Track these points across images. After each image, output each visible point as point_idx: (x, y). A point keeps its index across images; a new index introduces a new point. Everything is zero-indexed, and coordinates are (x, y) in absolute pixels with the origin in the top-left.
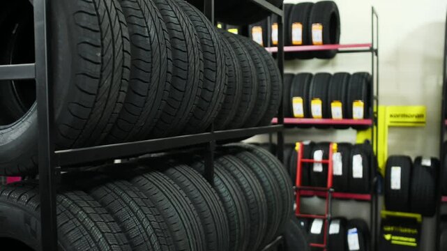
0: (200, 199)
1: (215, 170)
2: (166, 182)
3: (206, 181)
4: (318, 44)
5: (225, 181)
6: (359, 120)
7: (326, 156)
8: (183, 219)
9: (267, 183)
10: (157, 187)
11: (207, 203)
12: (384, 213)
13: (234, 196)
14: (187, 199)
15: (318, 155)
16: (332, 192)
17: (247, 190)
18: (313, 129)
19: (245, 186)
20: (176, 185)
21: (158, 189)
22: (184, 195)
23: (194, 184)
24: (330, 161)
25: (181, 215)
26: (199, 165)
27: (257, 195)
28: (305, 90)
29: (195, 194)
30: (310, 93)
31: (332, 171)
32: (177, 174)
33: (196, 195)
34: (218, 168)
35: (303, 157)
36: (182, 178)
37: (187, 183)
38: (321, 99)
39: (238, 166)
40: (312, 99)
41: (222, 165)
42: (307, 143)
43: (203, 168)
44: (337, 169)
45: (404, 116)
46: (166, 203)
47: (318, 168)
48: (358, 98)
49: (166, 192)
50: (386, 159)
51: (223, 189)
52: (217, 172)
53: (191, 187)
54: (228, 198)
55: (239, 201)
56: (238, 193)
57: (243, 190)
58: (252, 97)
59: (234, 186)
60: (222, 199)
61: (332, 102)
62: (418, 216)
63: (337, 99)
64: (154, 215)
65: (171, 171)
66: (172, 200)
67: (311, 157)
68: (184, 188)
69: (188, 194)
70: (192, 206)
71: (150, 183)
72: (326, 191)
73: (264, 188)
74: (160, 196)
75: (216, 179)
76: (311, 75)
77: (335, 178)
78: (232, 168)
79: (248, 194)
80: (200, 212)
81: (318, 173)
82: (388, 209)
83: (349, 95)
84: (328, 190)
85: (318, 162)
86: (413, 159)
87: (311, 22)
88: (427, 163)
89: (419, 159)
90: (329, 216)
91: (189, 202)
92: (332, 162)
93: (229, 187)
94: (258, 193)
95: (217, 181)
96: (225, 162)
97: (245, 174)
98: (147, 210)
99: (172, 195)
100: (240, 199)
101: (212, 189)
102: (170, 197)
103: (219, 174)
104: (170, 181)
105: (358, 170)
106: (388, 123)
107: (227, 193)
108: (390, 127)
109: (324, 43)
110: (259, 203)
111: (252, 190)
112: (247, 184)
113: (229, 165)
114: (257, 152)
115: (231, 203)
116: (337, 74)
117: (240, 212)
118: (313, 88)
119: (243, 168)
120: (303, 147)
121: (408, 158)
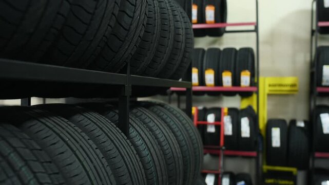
0: (114, 152)
1: (130, 121)
2: (70, 130)
3: (120, 131)
4: (210, 23)
5: (142, 133)
6: (246, 87)
7: (218, 119)
8: (93, 178)
9: (181, 138)
10: (58, 134)
11: (123, 157)
12: (266, 168)
13: (152, 150)
14: (98, 151)
15: (211, 118)
16: (223, 150)
17: (164, 144)
18: (206, 96)
19: (162, 140)
20: (83, 134)
21: (58, 138)
22: (94, 146)
23: (107, 134)
24: (221, 123)
25: (90, 173)
26: (112, 114)
27: (174, 150)
28: (200, 62)
29: (108, 145)
30: (204, 64)
31: (224, 132)
32: (85, 122)
33: (109, 148)
34: (133, 119)
35: (198, 120)
36: (92, 126)
37: (97, 132)
38: (214, 70)
39: (153, 119)
40: (206, 69)
41: (137, 116)
42: (200, 108)
43: (117, 117)
44: (228, 129)
45: (280, 85)
46: (69, 157)
47: (211, 129)
48: (245, 69)
49: (69, 142)
50: (266, 121)
51: (139, 142)
52: (132, 123)
53: (103, 138)
54: (145, 152)
55: (157, 157)
56: (155, 147)
57: (160, 143)
58: (170, 43)
59: (151, 139)
60: (139, 153)
61: (223, 71)
62: (294, 170)
63: (228, 69)
64: (50, 175)
65: (79, 118)
66: (77, 152)
67: (205, 119)
68: (95, 139)
69: (99, 146)
70: (104, 160)
71: (48, 129)
72: (219, 149)
73: (179, 142)
74: (61, 146)
75: (131, 130)
76: (203, 50)
77: (226, 137)
78: (147, 120)
79: (165, 148)
80: (115, 169)
81: (211, 134)
82: (268, 164)
83: (237, 65)
84: (221, 148)
85: (211, 124)
86: (288, 122)
87: (204, 4)
88: (301, 124)
89: (293, 122)
90: (221, 171)
91: (101, 156)
92: (223, 123)
93: (146, 139)
94: (175, 148)
95: (133, 133)
96: (139, 114)
97: (161, 127)
98: (37, 167)
99: (77, 145)
100: (158, 153)
101: (128, 141)
102: (75, 149)
103: (134, 125)
104: (76, 128)
105: (246, 131)
106: (267, 92)
107: (144, 146)
108: (269, 95)
109: (216, 21)
110: (176, 159)
111: (169, 144)
112: (164, 138)
113: (143, 117)
114: (168, 107)
115: (149, 158)
116: (226, 50)
117: (158, 168)
118: (206, 61)
119: (158, 121)
120: (199, 111)
121: (284, 121)
